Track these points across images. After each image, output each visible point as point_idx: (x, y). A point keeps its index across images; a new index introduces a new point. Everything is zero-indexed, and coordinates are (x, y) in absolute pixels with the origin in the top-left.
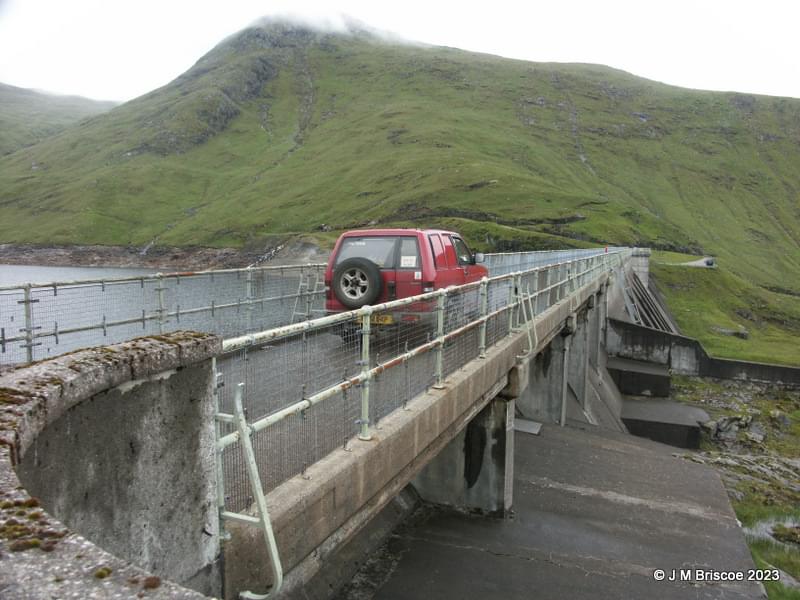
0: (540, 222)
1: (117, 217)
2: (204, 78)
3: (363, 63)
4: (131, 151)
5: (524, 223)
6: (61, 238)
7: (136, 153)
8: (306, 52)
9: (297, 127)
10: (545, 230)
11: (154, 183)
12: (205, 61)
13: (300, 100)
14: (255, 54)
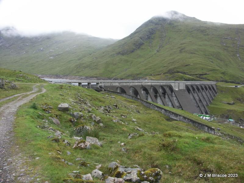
0: (197, 75)
1: (109, 71)
2: (137, 34)
3: (180, 28)
4: (116, 54)
5: (193, 75)
6: (95, 76)
7: (117, 54)
8: (164, 26)
9: (158, 47)
10: (197, 77)
11: (119, 63)
12: (138, 30)
13: (161, 40)
14: (150, 27)
